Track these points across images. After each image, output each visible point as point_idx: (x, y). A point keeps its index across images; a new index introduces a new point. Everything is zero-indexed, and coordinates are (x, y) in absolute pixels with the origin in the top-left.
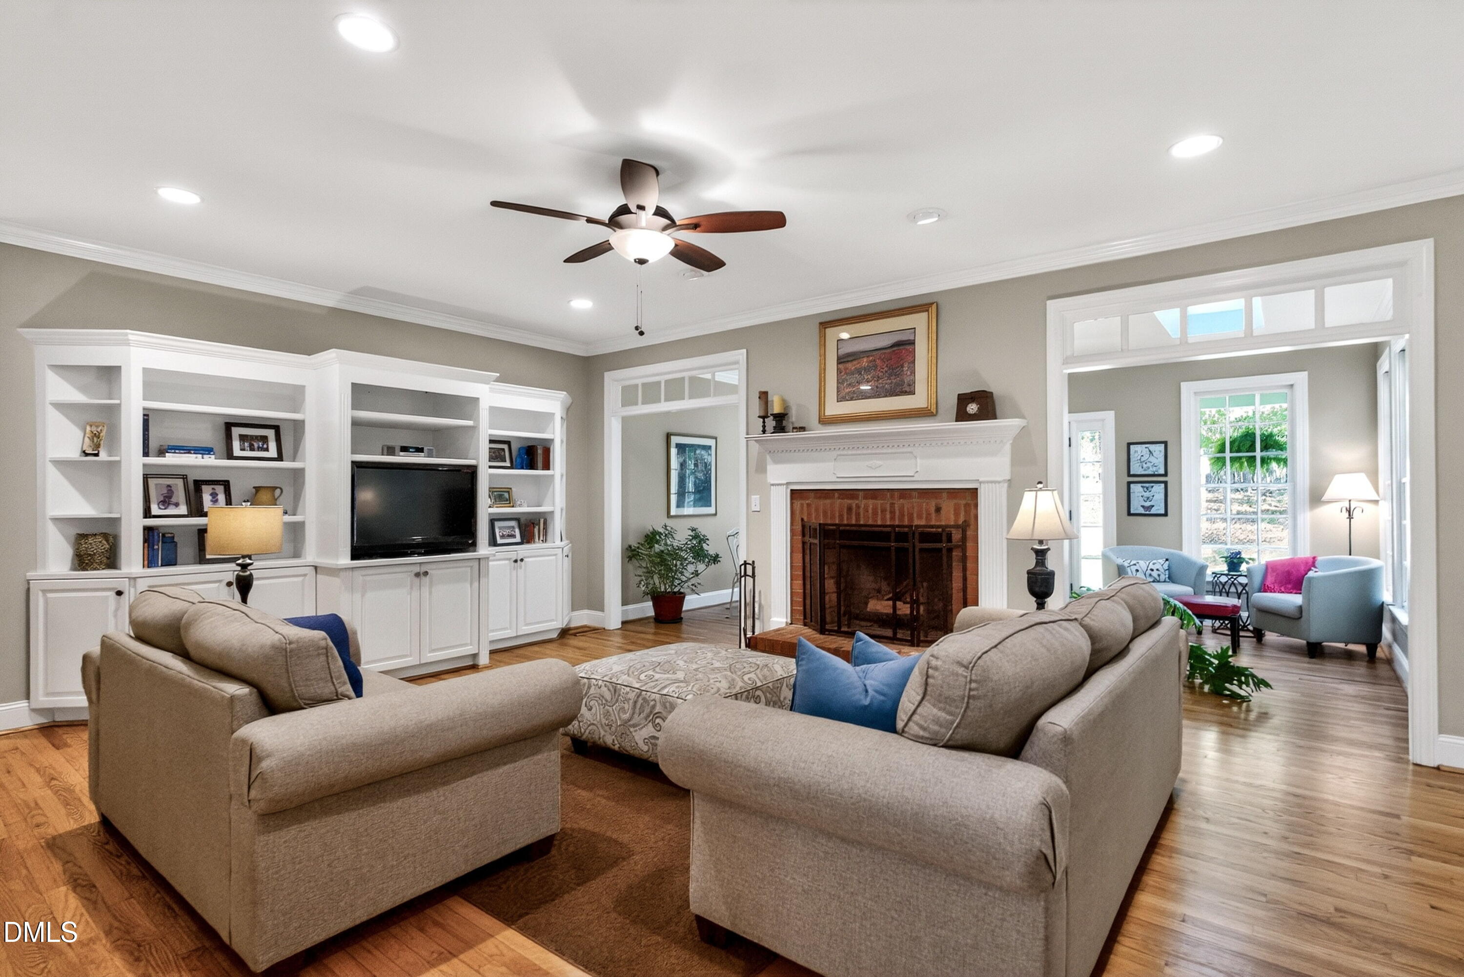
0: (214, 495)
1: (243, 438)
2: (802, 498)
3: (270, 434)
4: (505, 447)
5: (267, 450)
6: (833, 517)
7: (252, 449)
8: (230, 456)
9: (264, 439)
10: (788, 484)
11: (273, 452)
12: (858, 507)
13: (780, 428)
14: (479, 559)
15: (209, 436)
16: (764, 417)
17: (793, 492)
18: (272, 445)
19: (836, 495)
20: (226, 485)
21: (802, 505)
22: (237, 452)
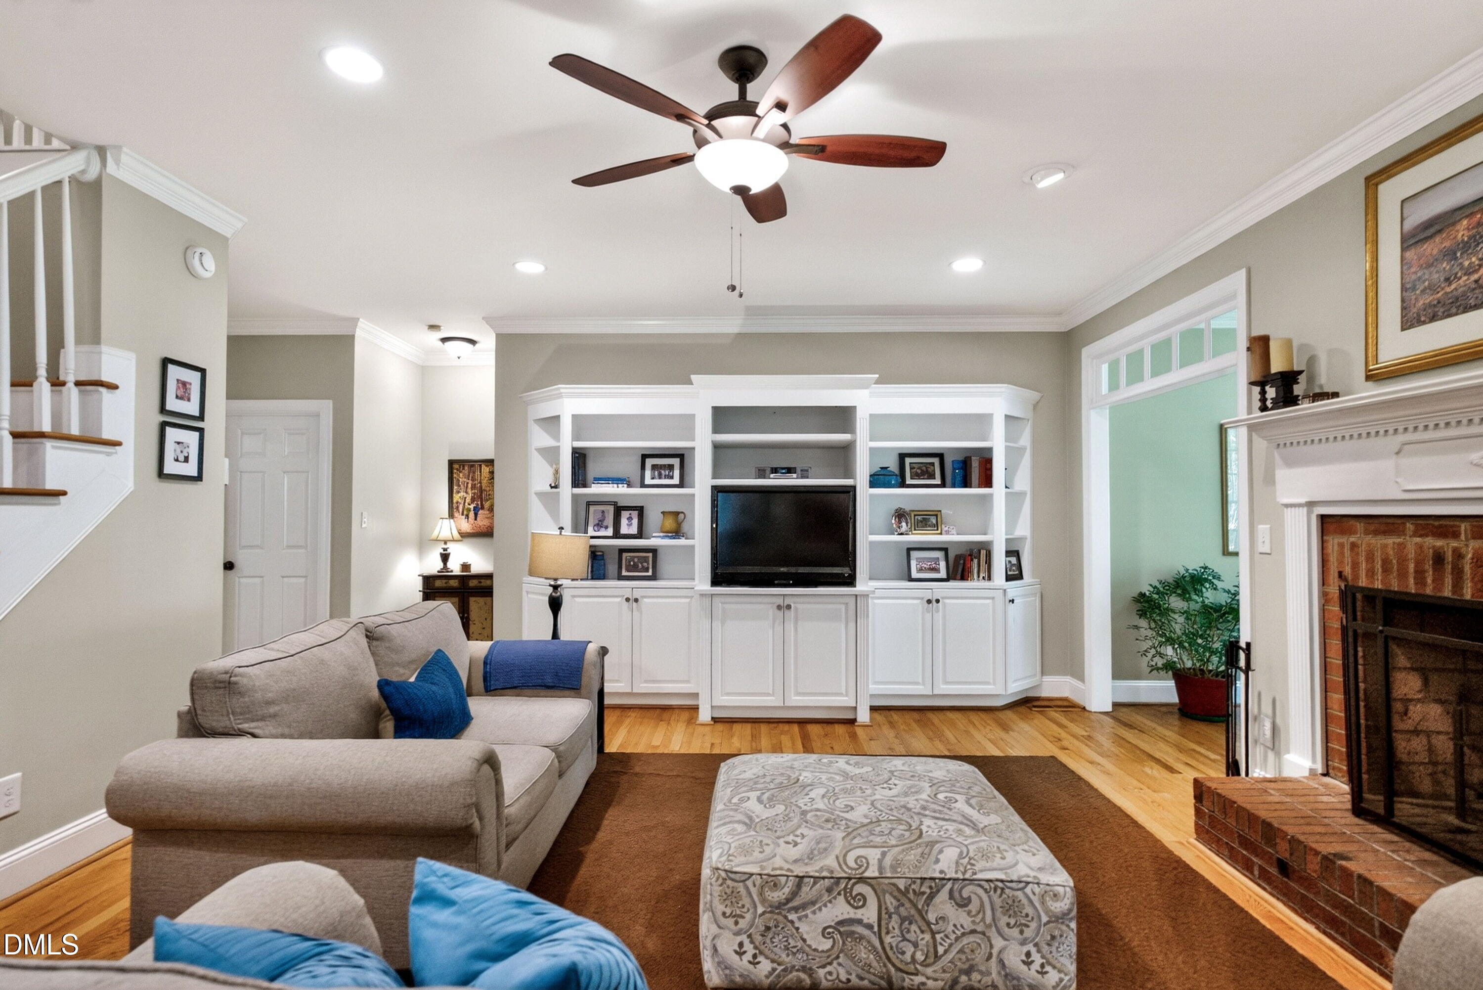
0: (630, 519)
1: (654, 467)
2: (1343, 532)
3: (676, 462)
4: (936, 461)
5: (672, 478)
6: (1402, 574)
7: (660, 477)
8: (643, 485)
9: (671, 467)
10: (1310, 504)
11: (676, 480)
12: (1458, 555)
13: (1288, 399)
14: (856, 596)
15: (631, 468)
16: (1262, 384)
17: (1323, 518)
18: (677, 473)
19: (1410, 526)
20: (640, 510)
21: (1341, 546)
22: (648, 481)
